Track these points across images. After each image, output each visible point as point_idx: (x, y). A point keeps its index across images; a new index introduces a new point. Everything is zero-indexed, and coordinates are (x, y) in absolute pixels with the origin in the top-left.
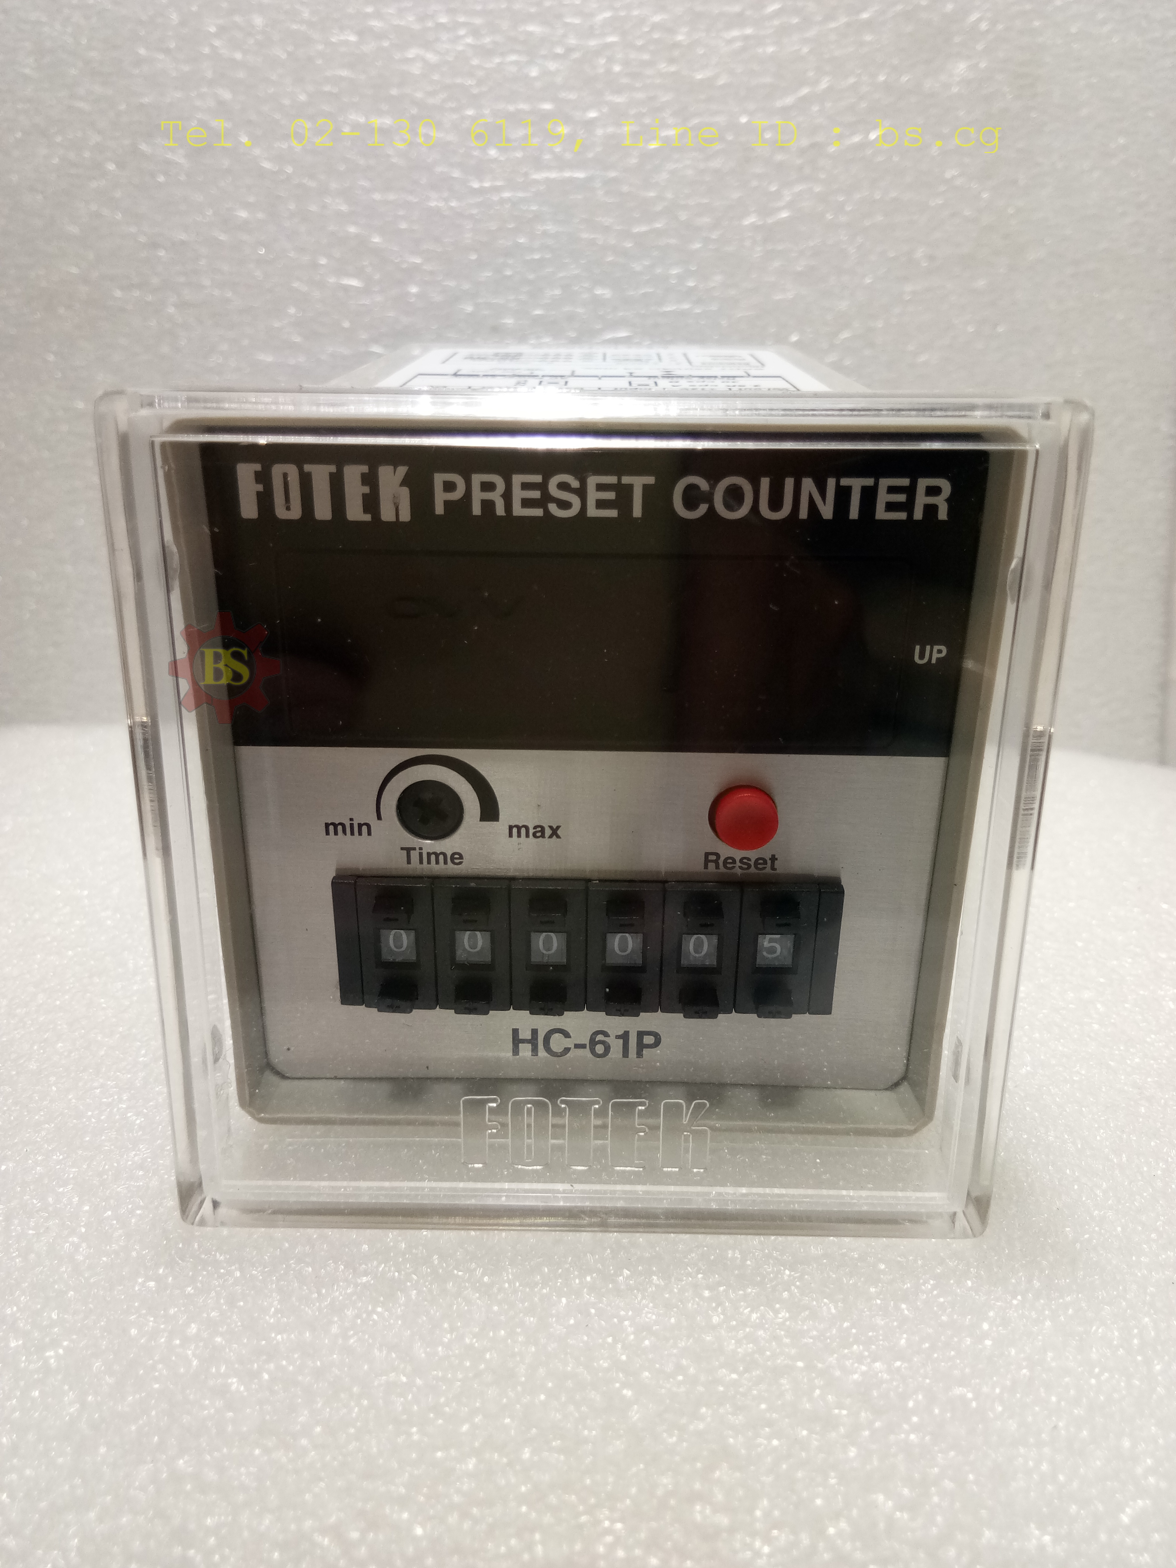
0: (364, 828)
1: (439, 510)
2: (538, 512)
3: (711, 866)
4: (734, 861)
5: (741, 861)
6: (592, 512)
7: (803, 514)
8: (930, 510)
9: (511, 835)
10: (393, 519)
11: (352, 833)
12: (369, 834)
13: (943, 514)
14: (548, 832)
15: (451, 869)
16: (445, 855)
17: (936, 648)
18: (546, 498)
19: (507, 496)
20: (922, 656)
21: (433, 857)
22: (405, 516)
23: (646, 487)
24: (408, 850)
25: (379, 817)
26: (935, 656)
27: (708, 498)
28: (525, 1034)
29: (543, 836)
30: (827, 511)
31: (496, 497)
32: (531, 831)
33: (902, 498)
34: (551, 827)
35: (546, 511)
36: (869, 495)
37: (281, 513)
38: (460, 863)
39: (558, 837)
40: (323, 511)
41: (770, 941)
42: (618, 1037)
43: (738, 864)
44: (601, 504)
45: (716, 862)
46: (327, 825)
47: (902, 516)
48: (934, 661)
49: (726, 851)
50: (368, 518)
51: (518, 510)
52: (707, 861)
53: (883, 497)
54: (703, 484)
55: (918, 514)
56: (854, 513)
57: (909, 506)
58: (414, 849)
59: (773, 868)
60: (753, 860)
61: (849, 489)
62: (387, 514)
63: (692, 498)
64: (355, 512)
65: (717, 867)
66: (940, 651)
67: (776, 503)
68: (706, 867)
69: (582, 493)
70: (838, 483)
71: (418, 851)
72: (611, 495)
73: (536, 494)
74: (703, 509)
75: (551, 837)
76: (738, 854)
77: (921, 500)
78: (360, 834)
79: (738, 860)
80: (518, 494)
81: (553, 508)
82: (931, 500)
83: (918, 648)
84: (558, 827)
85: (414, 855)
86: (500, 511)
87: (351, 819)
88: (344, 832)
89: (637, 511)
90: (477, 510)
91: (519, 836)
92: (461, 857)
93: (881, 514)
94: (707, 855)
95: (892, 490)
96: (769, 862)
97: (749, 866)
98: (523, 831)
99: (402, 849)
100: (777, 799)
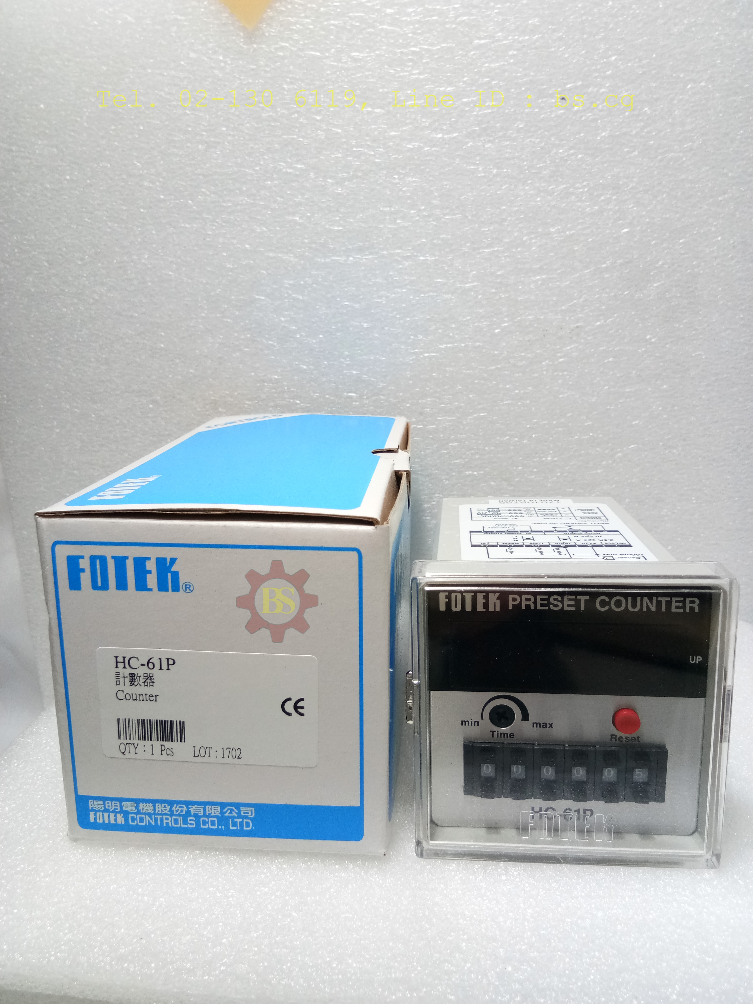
0: (476, 723)
1: (510, 607)
2: (546, 608)
3: (614, 740)
4: (623, 738)
5: (625, 738)
6: (566, 608)
7: (645, 609)
8: (692, 609)
9: (533, 726)
10: (494, 611)
11: (472, 725)
12: (478, 725)
13: (697, 610)
14: (548, 725)
15: (510, 740)
16: (507, 734)
17: (698, 657)
18: (549, 604)
19: (535, 603)
20: (693, 660)
21: (502, 735)
22: (498, 609)
23: (586, 600)
24: (493, 732)
25: (482, 719)
26: (698, 660)
27: (609, 603)
28: (537, 809)
29: (546, 727)
30: (653, 608)
31: (531, 603)
32: (542, 725)
33: (681, 604)
34: (549, 724)
35: (549, 608)
36: (669, 603)
37: (454, 609)
38: (513, 737)
39: (552, 727)
40: (469, 608)
41: (638, 771)
42: (575, 811)
43: (624, 739)
44: (569, 606)
45: (615, 738)
46: (462, 722)
47: (682, 610)
48: (697, 662)
49: (619, 734)
50: (484, 610)
51: (539, 607)
52: (612, 738)
53: (674, 604)
54: (607, 599)
55: (687, 610)
56: (663, 609)
57: (684, 607)
58: (495, 731)
59: (638, 741)
60: (630, 738)
61: (661, 601)
62: (491, 609)
63: (603, 603)
64: (480, 608)
65: (616, 740)
66: (699, 659)
67: (634, 606)
68: (611, 740)
69: (562, 602)
70: (657, 599)
71: (497, 732)
72: (573, 603)
73: (546, 602)
74: (607, 607)
75: (549, 727)
76: (624, 735)
77: (688, 605)
78: (475, 725)
79: (624, 738)
80: (539, 602)
81: (552, 607)
82: (692, 605)
83: (691, 657)
84: (552, 724)
85: (495, 734)
86: (532, 607)
87: (472, 719)
88: (469, 725)
89: (583, 608)
90: (524, 607)
91: (537, 727)
92: (513, 735)
93: (673, 610)
94: (612, 735)
95: (677, 602)
96: (637, 739)
97: (629, 740)
98: (538, 725)
99: (491, 731)
100: (639, 713)
